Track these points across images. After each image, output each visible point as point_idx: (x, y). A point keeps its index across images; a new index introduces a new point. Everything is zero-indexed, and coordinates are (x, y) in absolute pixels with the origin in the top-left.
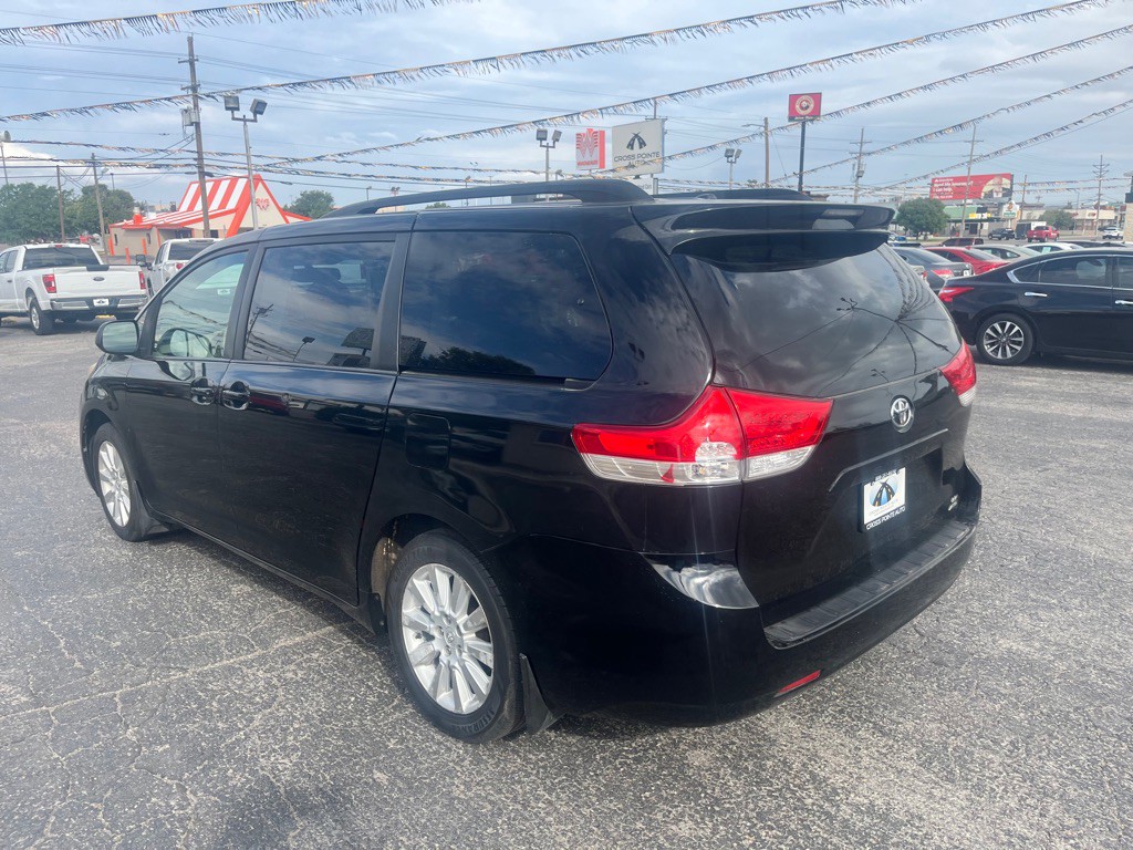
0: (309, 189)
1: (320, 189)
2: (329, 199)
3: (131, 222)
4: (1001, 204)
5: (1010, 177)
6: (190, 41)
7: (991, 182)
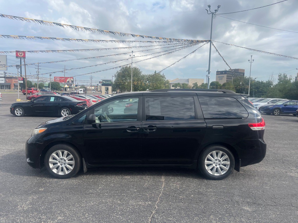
4: (71, 84)
5: (73, 78)
7: (68, 79)
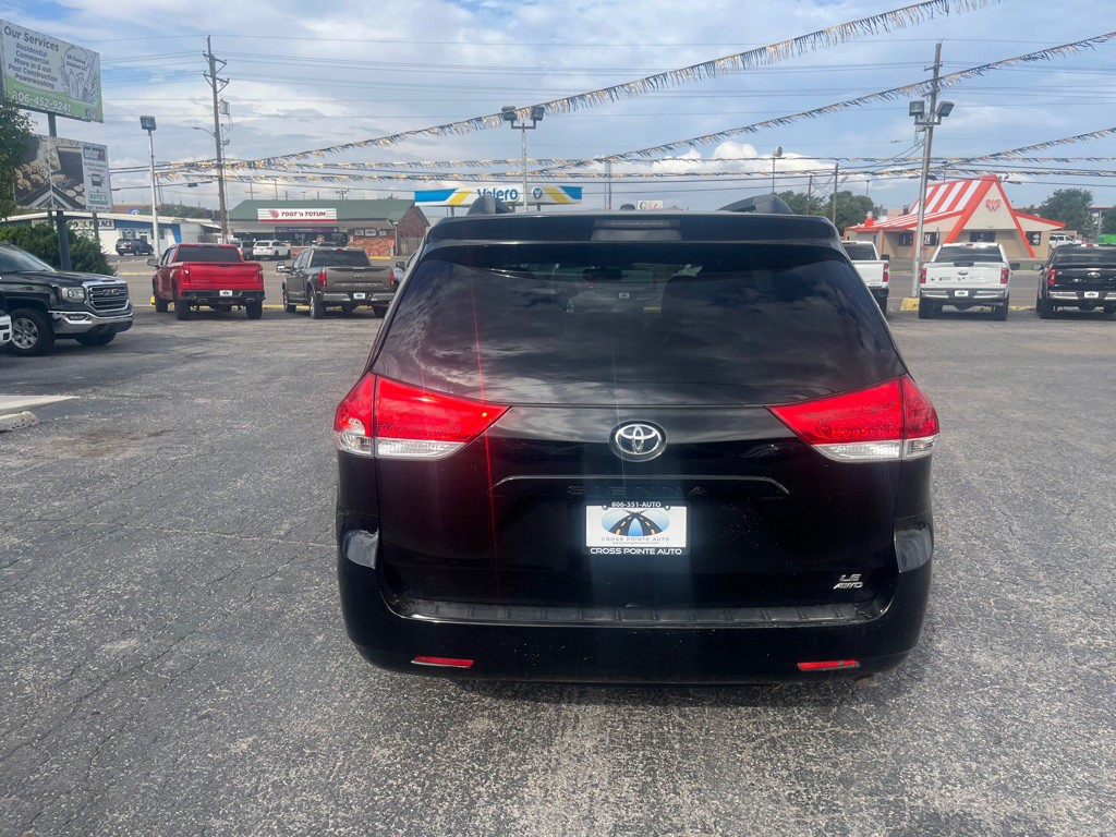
0: (1064, 188)
1: (1077, 188)
2: (1087, 197)
3: (863, 225)
6: (939, 47)
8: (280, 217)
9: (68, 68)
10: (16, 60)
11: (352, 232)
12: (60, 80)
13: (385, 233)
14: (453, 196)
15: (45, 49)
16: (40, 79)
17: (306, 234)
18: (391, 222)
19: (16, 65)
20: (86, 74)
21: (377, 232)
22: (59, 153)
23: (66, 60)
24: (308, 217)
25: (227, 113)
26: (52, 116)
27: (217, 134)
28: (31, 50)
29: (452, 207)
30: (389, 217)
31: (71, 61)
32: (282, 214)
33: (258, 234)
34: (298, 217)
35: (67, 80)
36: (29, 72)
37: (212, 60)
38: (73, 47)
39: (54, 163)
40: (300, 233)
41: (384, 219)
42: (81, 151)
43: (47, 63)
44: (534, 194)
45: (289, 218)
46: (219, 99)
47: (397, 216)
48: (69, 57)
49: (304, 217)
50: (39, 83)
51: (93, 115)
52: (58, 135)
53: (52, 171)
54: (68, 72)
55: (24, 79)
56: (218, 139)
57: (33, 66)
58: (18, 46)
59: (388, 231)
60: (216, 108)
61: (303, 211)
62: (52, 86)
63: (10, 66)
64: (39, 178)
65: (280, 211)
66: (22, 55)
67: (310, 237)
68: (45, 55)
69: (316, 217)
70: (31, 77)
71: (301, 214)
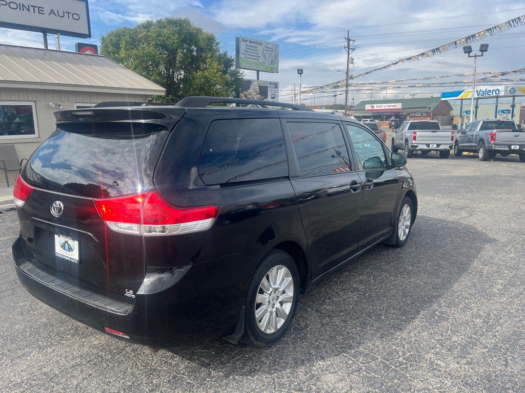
8: (375, 108)
9: (265, 52)
10: (245, 51)
11: (409, 114)
12: (262, 57)
13: (425, 114)
14: (463, 94)
15: (257, 45)
16: (254, 57)
17: (387, 116)
18: (430, 109)
19: (245, 53)
20: (273, 53)
21: (422, 114)
22: (260, 87)
23: (265, 48)
24: (388, 108)
25: (352, 63)
26: (258, 71)
27: (347, 73)
28: (251, 46)
29: (462, 100)
30: (429, 107)
31: (268, 49)
32: (376, 107)
33: (365, 116)
34: (383, 108)
35: (265, 57)
36: (250, 55)
37: (349, 40)
38: (268, 43)
39: (257, 90)
40: (384, 115)
41: (426, 107)
42: (268, 85)
43: (257, 51)
44: (510, 91)
45: (379, 108)
46: (350, 57)
47: (433, 106)
48: (267, 47)
49: (386, 108)
50: (253, 59)
51: (274, 70)
52: (260, 79)
53: (255, 94)
54: (265, 53)
55: (248, 58)
56: (347, 75)
57: (252, 52)
58: (246, 45)
59: (427, 113)
60: (348, 61)
61: (386, 105)
62: (259, 60)
63: (243, 53)
64: (250, 96)
65: (375, 105)
66: (248, 49)
67: (388, 117)
68: (257, 48)
69: (392, 108)
70: (250, 57)
71: (385, 106)
